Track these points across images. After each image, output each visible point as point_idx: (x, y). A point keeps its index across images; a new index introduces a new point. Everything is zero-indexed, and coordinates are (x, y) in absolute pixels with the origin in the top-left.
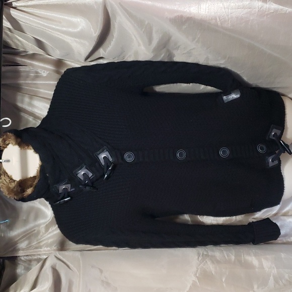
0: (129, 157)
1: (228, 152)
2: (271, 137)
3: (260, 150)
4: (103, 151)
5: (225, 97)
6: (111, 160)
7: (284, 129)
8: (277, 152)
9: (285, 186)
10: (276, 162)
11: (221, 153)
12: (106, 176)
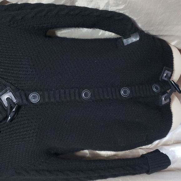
0: (34, 98)
1: (128, 92)
2: (164, 78)
3: (155, 90)
4: (6, 92)
5: (125, 41)
6: (15, 101)
7: (173, 71)
8: (168, 91)
9: (173, 121)
10: (168, 101)
11: (122, 92)
12: (10, 118)
